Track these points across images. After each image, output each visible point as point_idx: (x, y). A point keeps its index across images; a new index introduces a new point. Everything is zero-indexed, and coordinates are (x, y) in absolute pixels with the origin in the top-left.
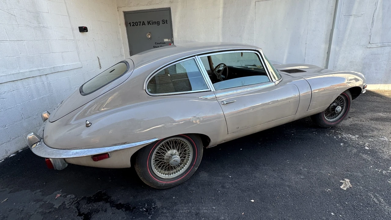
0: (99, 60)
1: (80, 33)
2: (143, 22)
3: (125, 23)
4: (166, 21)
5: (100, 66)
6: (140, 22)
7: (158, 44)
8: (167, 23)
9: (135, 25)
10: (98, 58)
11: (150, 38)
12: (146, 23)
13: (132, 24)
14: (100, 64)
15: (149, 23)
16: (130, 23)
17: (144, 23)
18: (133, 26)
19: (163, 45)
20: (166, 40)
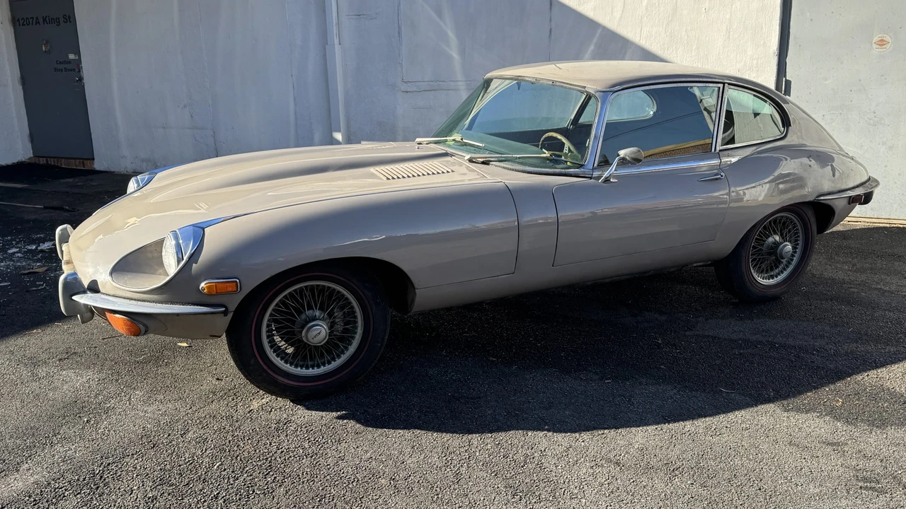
2: (37, 18)
3: (10, 20)
4: (69, 17)
6: (33, 18)
7: (60, 63)
8: (70, 22)
9: (25, 23)
11: (45, 51)
12: (41, 20)
13: (21, 22)
15: (44, 20)
16: (18, 20)
17: (38, 23)
18: (23, 25)
19: (68, 66)
20: (72, 56)
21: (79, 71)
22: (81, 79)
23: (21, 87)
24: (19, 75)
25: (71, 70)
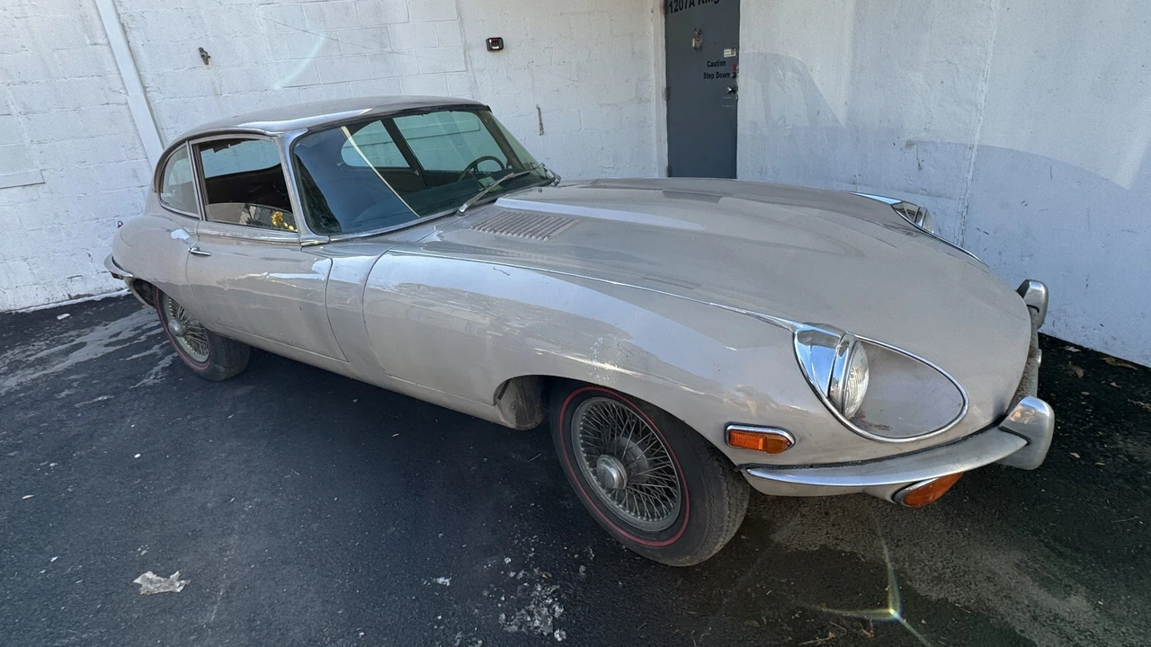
0: (540, 115)
1: (490, 54)
3: (662, 4)
5: (542, 129)
7: (713, 65)
9: (678, 6)
10: (539, 109)
11: (695, 48)
13: (674, 7)
14: (541, 124)
16: (671, 5)
17: (692, 4)
18: (676, 10)
19: (721, 70)
20: (728, 53)
21: (735, 77)
22: (735, 91)
23: (665, 102)
24: (665, 86)
25: (724, 76)
